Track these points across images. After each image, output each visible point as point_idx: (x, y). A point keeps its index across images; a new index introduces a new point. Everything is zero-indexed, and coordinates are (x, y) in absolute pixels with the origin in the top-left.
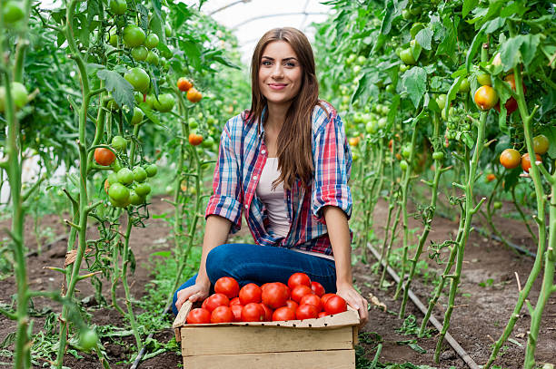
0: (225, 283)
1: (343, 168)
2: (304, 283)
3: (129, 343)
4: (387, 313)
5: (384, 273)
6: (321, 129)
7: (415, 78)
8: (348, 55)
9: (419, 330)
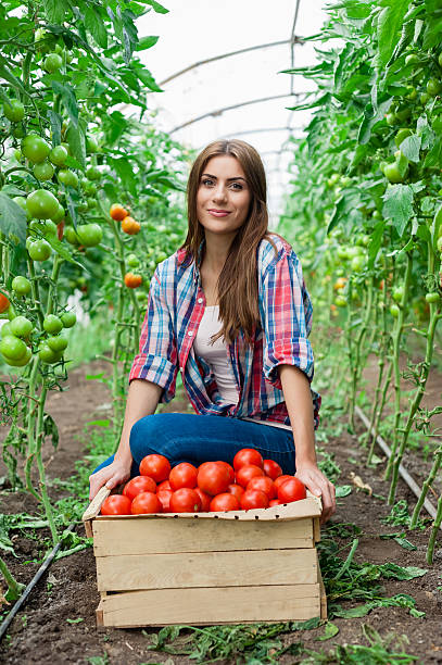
0: (153, 462)
1: (301, 316)
2: (253, 462)
3: (44, 536)
4: (373, 497)
5: (372, 445)
6: (270, 269)
7: (399, 198)
8: (329, 175)
9: (410, 520)
